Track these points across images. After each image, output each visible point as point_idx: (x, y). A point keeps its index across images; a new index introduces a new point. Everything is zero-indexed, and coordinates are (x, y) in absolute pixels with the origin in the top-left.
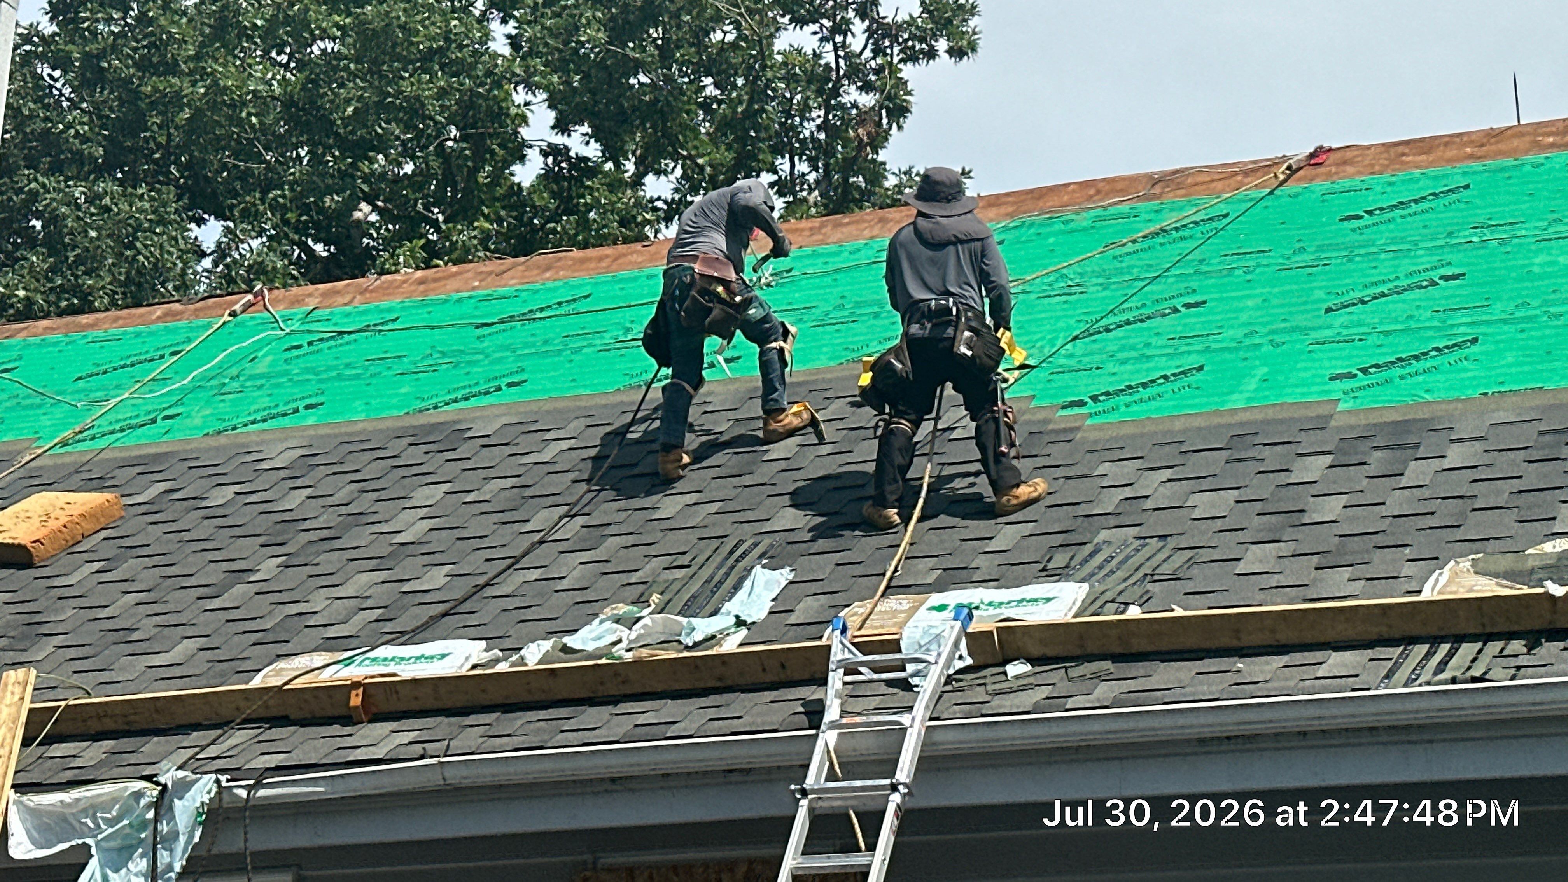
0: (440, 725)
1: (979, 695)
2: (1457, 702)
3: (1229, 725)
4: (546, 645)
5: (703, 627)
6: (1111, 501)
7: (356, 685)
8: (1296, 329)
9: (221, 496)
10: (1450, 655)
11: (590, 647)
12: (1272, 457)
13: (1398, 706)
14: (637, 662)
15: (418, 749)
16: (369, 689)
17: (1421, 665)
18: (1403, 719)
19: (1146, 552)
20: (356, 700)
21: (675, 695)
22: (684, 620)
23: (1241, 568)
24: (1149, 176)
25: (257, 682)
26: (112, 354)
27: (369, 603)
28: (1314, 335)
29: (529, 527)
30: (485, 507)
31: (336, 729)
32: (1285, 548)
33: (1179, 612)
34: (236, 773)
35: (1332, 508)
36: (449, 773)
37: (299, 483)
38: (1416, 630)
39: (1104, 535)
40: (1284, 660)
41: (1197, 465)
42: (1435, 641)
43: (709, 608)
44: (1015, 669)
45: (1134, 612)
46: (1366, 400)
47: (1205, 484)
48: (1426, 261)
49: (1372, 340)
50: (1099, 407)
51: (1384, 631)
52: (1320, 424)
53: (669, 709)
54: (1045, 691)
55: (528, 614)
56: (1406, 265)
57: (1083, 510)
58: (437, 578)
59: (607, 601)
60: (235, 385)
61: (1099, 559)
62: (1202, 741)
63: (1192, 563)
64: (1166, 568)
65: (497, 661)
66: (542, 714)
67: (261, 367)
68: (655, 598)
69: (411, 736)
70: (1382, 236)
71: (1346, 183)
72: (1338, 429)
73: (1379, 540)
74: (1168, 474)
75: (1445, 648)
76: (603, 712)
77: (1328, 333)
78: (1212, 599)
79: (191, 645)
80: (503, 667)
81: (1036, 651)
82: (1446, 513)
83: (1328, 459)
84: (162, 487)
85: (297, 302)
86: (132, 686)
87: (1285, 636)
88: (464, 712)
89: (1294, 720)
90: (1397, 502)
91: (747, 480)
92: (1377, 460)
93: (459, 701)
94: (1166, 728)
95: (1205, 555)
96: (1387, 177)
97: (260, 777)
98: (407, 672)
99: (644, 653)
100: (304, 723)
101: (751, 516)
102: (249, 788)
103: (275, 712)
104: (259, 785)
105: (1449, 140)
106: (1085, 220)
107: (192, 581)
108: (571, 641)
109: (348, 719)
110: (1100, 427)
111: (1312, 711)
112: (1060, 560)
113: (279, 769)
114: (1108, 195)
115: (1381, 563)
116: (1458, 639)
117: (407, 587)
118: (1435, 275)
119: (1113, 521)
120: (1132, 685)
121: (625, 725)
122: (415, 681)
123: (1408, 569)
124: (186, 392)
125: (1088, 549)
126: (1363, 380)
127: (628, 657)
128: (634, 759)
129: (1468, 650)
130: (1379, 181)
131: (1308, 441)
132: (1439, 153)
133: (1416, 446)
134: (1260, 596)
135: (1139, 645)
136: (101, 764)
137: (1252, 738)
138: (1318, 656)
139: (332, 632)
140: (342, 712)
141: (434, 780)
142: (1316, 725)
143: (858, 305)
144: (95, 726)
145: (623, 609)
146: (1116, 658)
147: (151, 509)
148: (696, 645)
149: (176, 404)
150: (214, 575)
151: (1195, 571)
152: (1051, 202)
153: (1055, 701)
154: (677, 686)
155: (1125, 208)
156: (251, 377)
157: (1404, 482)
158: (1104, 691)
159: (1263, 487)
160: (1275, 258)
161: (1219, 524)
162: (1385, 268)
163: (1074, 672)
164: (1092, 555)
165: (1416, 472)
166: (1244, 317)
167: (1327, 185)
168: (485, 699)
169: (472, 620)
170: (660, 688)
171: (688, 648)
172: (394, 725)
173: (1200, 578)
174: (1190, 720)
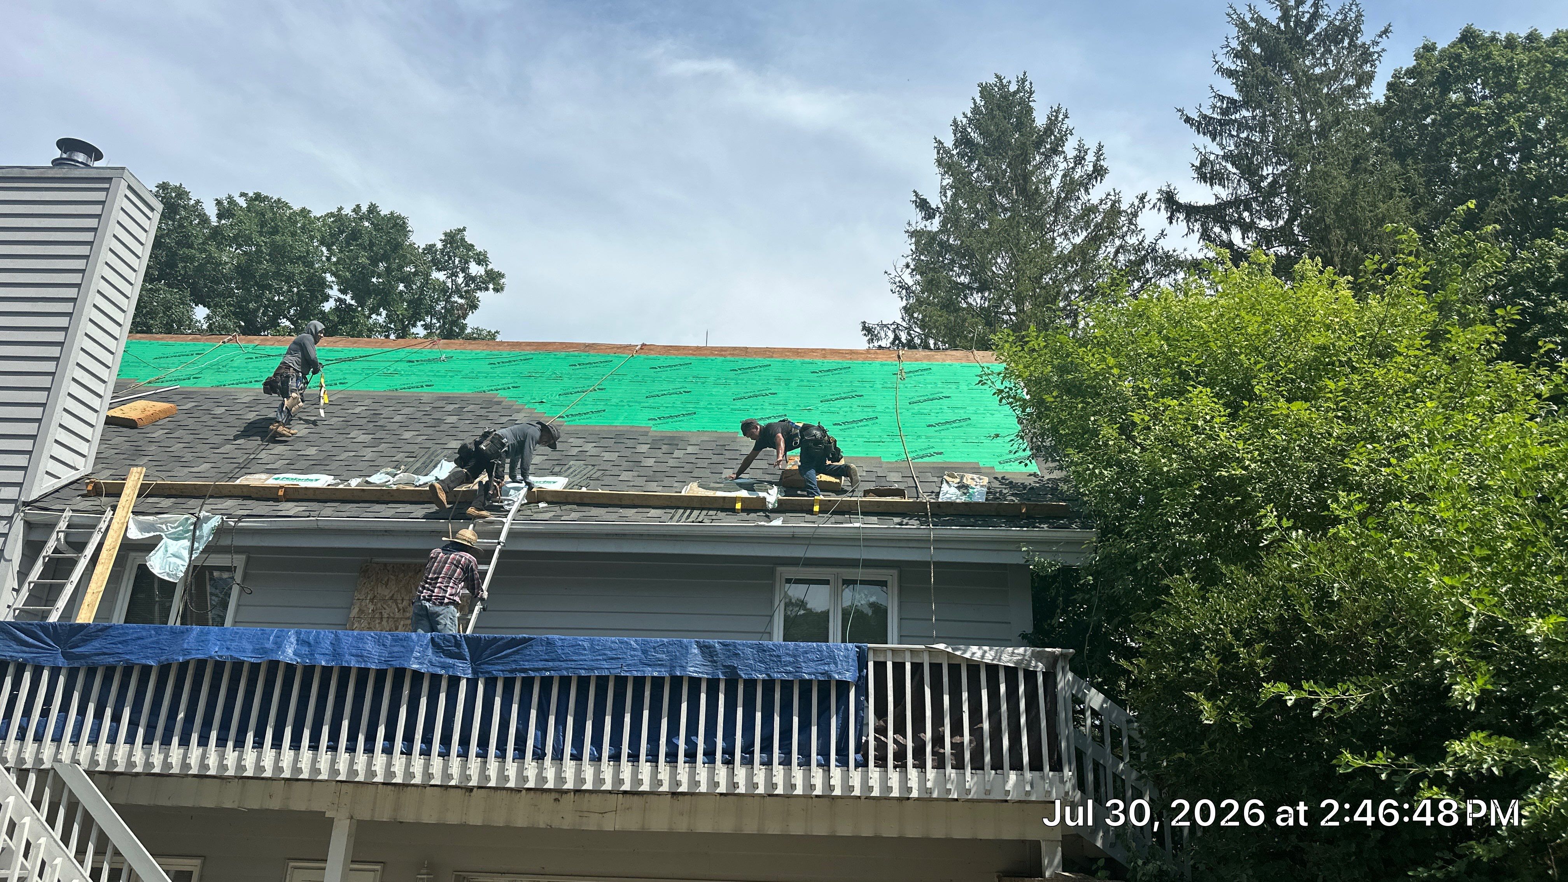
0: (314, 506)
1: (529, 512)
2: (693, 529)
3: (617, 530)
4: (359, 480)
5: (423, 480)
6: (574, 451)
7: (281, 487)
8: (636, 402)
9: (220, 411)
10: (691, 514)
11: (378, 482)
12: (630, 443)
13: (674, 528)
14: (398, 490)
15: (307, 513)
16: (287, 489)
17: (682, 516)
18: (676, 533)
19: (588, 470)
20: (281, 493)
21: (411, 503)
22: (416, 476)
23: (620, 478)
24: (584, 344)
25: (238, 482)
26: (170, 351)
27: (284, 457)
28: (642, 404)
29: (349, 436)
30: (331, 427)
31: (271, 503)
32: (636, 474)
33: (600, 491)
34: (230, 516)
35: (650, 462)
36: (319, 523)
37: (252, 409)
38: (679, 504)
39: (572, 463)
40: (636, 510)
41: (604, 443)
42: (685, 509)
43: (424, 473)
44: (541, 505)
45: (584, 490)
46: (661, 428)
47: (607, 449)
48: (678, 385)
49: (661, 408)
50: (569, 419)
51: (669, 504)
52: (646, 434)
53: (408, 508)
54: (553, 514)
55: (350, 468)
56: (671, 386)
57: (564, 453)
58: (312, 451)
59: (383, 467)
60: (224, 369)
61: (571, 470)
62: (607, 535)
63: (603, 475)
64: (595, 476)
65: (339, 484)
66: (358, 505)
67: (235, 364)
68: (403, 467)
69: (303, 508)
70: (664, 375)
71: (651, 356)
72: (652, 436)
73: (667, 474)
74: (594, 444)
75: (689, 511)
76: (384, 506)
77: (647, 405)
78: (611, 488)
79: (209, 465)
80: (341, 486)
81: (549, 499)
82: (688, 467)
83: (649, 446)
84: (194, 404)
85: (250, 341)
86: (182, 479)
87: (636, 502)
88: (326, 502)
89: (638, 530)
90: (672, 462)
91: (438, 429)
92: (665, 448)
93: (323, 497)
94: (596, 530)
95: (608, 473)
96: (665, 356)
97: (240, 518)
98: (303, 484)
99: (401, 486)
100: (258, 499)
101: (439, 442)
102: (235, 522)
103: (245, 494)
104: (240, 521)
105: (685, 348)
106: (563, 354)
107: (207, 441)
108: (369, 479)
109: (277, 500)
110: (570, 426)
111: (646, 528)
112: (557, 469)
113: (248, 516)
114: (570, 348)
115: (667, 481)
116: (693, 509)
117: (300, 453)
118: (681, 390)
119: (576, 458)
120: (584, 514)
121: (393, 511)
122: (306, 488)
123: (676, 484)
124: (203, 369)
125: (567, 466)
126: (659, 421)
127: (395, 487)
128: (394, 525)
129: (696, 513)
130: (662, 358)
131: (642, 439)
132: (681, 351)
133: (677, 445)
134: (627, 489)
135: (586, 501)
136: (169, 507)
137: (624, 535)
138: (647, 510)
139: (268, 467)
140: (275, 496)
141: (314, 525)
142: (646, 532)
143: (479, 372)
144: (167, 492)
145: (389, 470)
146: (578, 504)
147: (189, 412)
148: (420, 486)
149: (199, 373)
150: (217, 440)
151: (604, 478)
152: (550, 347)
153: (557, 517)
154: (413, 500)
155: (576, 353)
156: (231, 367)
157: (674, 456)
158: (574, 515)
159: (628, 452)
160: (628, 377)
161: (612, 463)
162: (666, 386)
163: (563, 508)
164: (569, 469)
165: (677, 453)
166: (619, 395)
167: (645, 356)
168: (334, 497)
169: (328, 468)
170: (406, 500)
171: (416, 486)
172: (296, 504)
173: (607, 480)
174: (605, 528)
